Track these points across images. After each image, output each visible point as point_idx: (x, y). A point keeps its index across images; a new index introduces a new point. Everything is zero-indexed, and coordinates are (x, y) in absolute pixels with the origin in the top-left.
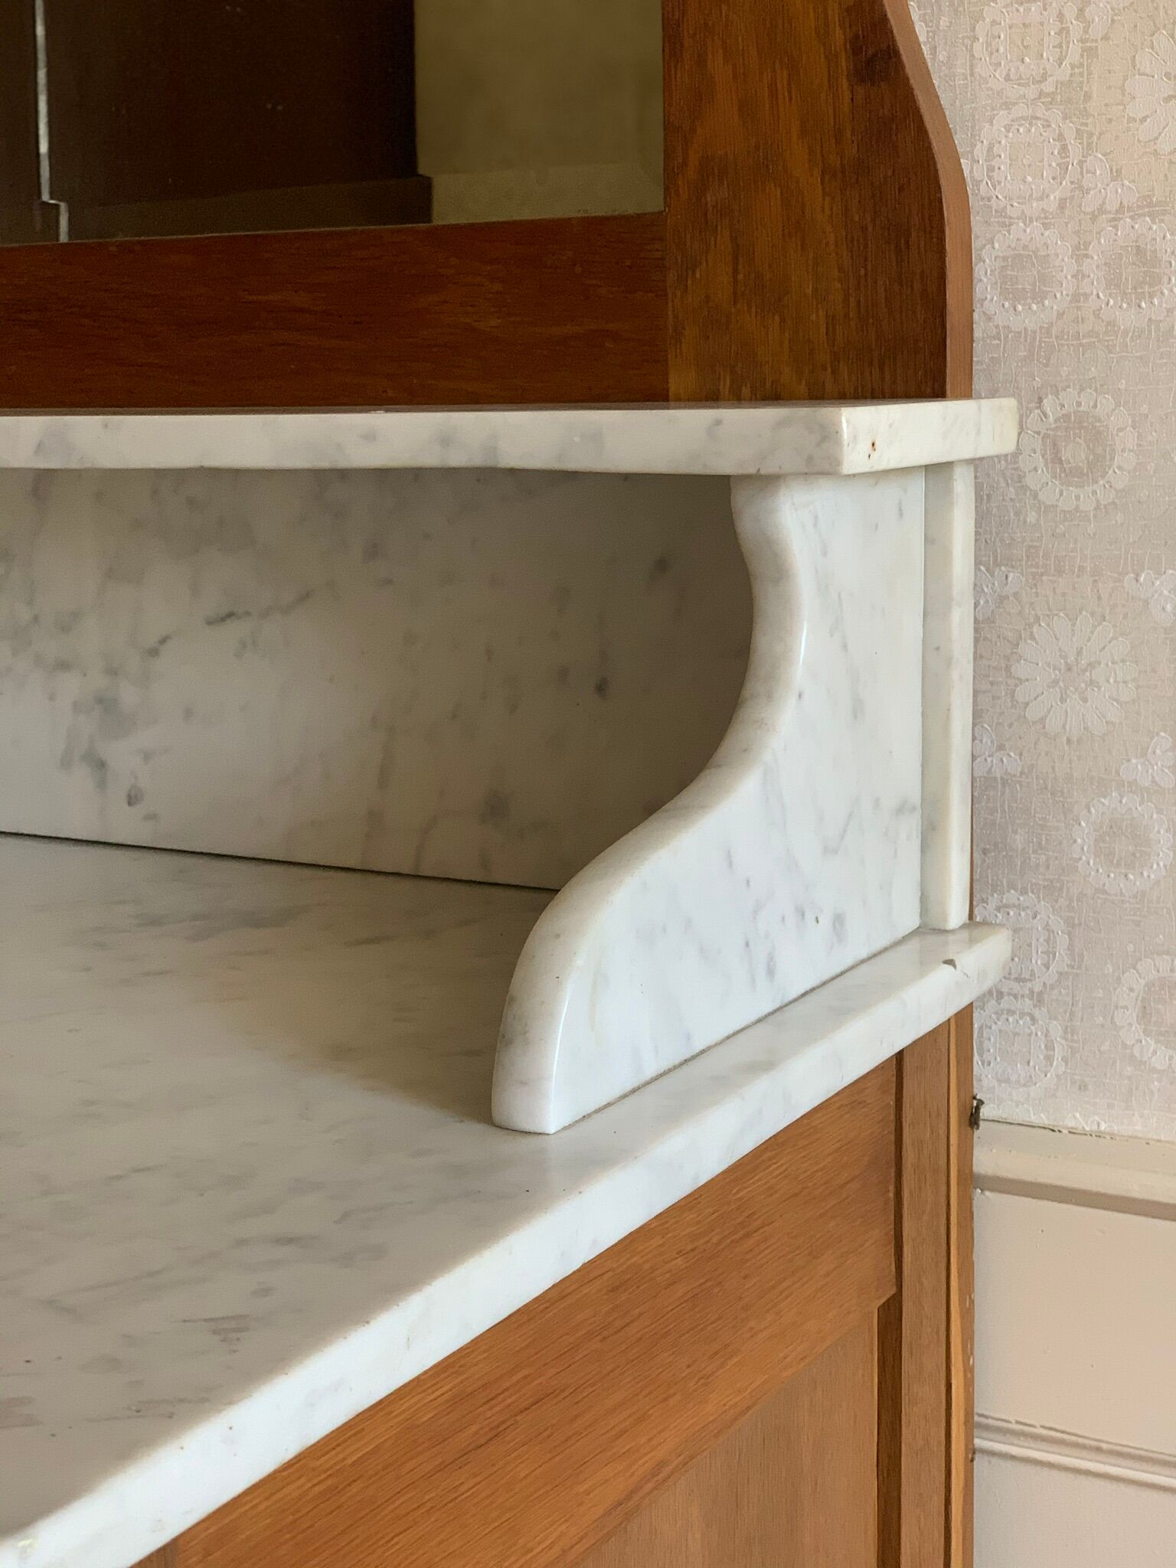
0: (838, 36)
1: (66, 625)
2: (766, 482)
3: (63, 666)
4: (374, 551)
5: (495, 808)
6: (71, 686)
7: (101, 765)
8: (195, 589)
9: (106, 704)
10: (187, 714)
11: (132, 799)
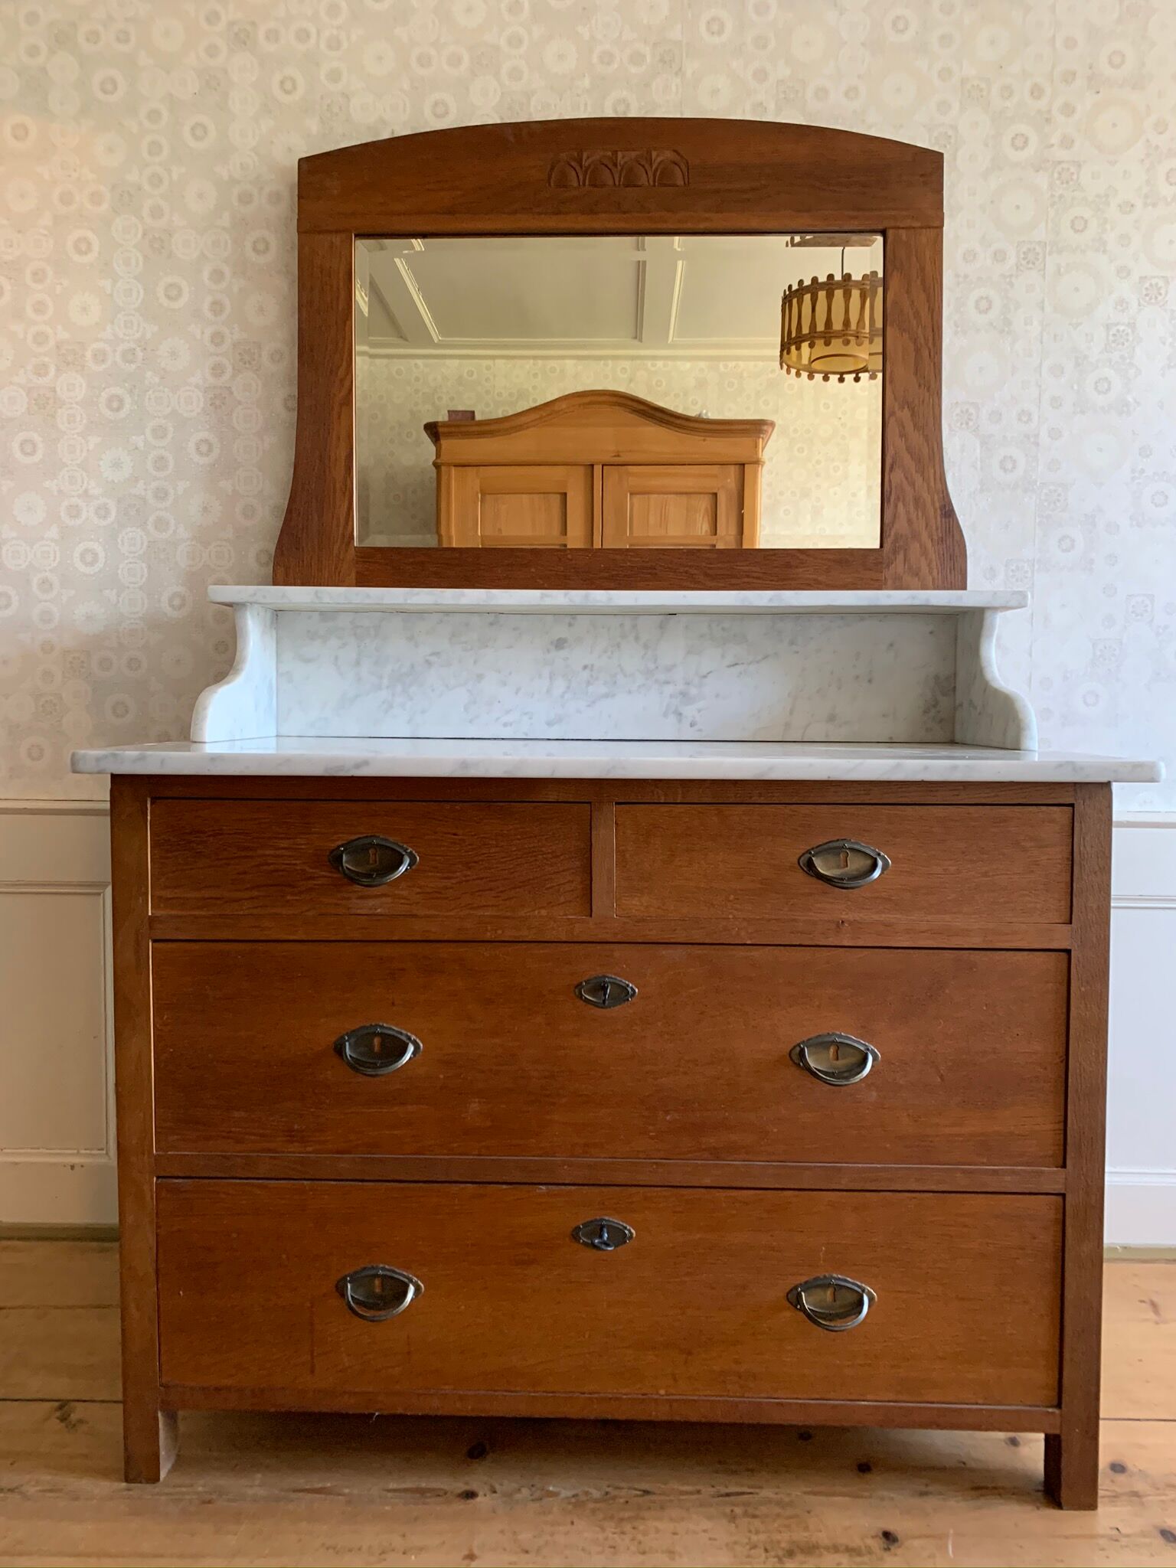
0: (937, 505)
1: (669, 669)
3: (667, 683)
4: (792, 643)
5: (832, 718)
6: (669, 689)
7: (680, 714)
8: (723, 656)
9: (683, 694)
10: (717, 696)
11: (692, 725)
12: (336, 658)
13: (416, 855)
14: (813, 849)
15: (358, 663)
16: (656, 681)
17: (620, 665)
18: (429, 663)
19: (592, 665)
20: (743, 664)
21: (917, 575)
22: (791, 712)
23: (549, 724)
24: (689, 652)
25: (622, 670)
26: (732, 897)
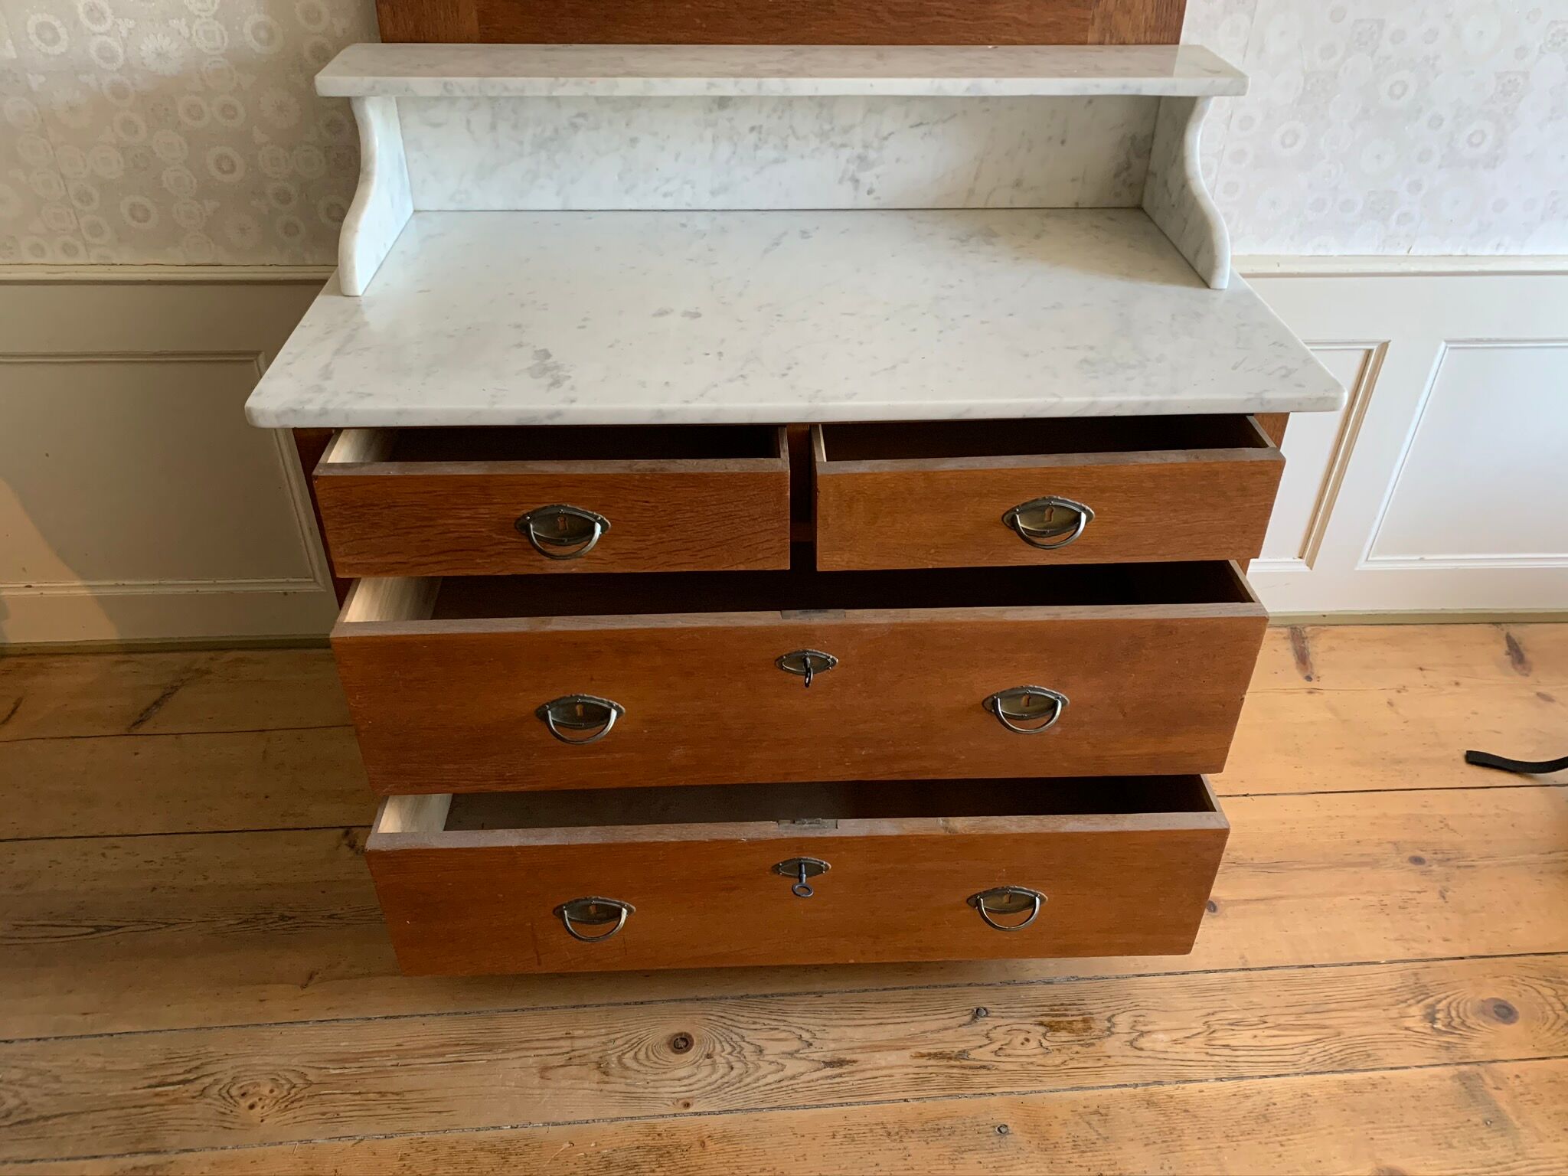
1: (846, 130)
2: (1208, 97)
3: (843, 146)
6: (846, 153)
7: (857, 181)
8: (907, 116)
9: (861, 159)
10: (898, 160)
11: (869, 192)
12: (468, 122)
13: (607, 521)
14: (1018, 507)
15: (493, 127)
16: (832, 144)
17: (791, 127)
18: (575, 127)
19: (761, 127)
20: (928, 123)
21: (1129, 12)
22: (976, 178)
23: (713, 193)
24: (870, 110)
25: (794, 132)
26: (933, 551)
